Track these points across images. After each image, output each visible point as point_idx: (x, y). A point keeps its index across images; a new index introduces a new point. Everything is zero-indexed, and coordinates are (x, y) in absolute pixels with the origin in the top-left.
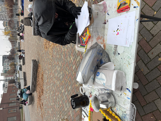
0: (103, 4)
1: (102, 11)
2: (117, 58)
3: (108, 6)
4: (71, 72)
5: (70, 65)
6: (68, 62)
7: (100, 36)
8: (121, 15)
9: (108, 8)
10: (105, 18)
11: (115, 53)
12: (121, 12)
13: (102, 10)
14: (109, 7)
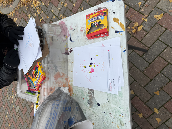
0: (60, 24)
1: (59, 35)
2: (96, 111)
3: (69, 28)
4: (14, 116)
5: (12, 105)
6: (8, 101)
7: (61, 73)
8: (93, 42)
9: (70, 32)
10: (67, 45)
11: (90, 103)
12: (93, 38)
13: (59, 33)
14: (71, 29)
